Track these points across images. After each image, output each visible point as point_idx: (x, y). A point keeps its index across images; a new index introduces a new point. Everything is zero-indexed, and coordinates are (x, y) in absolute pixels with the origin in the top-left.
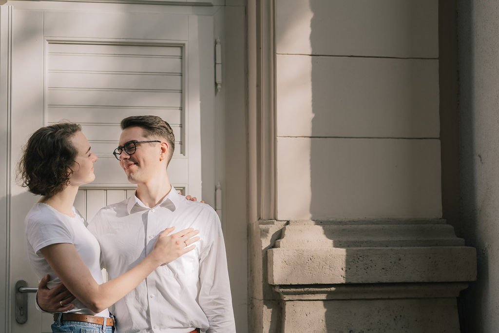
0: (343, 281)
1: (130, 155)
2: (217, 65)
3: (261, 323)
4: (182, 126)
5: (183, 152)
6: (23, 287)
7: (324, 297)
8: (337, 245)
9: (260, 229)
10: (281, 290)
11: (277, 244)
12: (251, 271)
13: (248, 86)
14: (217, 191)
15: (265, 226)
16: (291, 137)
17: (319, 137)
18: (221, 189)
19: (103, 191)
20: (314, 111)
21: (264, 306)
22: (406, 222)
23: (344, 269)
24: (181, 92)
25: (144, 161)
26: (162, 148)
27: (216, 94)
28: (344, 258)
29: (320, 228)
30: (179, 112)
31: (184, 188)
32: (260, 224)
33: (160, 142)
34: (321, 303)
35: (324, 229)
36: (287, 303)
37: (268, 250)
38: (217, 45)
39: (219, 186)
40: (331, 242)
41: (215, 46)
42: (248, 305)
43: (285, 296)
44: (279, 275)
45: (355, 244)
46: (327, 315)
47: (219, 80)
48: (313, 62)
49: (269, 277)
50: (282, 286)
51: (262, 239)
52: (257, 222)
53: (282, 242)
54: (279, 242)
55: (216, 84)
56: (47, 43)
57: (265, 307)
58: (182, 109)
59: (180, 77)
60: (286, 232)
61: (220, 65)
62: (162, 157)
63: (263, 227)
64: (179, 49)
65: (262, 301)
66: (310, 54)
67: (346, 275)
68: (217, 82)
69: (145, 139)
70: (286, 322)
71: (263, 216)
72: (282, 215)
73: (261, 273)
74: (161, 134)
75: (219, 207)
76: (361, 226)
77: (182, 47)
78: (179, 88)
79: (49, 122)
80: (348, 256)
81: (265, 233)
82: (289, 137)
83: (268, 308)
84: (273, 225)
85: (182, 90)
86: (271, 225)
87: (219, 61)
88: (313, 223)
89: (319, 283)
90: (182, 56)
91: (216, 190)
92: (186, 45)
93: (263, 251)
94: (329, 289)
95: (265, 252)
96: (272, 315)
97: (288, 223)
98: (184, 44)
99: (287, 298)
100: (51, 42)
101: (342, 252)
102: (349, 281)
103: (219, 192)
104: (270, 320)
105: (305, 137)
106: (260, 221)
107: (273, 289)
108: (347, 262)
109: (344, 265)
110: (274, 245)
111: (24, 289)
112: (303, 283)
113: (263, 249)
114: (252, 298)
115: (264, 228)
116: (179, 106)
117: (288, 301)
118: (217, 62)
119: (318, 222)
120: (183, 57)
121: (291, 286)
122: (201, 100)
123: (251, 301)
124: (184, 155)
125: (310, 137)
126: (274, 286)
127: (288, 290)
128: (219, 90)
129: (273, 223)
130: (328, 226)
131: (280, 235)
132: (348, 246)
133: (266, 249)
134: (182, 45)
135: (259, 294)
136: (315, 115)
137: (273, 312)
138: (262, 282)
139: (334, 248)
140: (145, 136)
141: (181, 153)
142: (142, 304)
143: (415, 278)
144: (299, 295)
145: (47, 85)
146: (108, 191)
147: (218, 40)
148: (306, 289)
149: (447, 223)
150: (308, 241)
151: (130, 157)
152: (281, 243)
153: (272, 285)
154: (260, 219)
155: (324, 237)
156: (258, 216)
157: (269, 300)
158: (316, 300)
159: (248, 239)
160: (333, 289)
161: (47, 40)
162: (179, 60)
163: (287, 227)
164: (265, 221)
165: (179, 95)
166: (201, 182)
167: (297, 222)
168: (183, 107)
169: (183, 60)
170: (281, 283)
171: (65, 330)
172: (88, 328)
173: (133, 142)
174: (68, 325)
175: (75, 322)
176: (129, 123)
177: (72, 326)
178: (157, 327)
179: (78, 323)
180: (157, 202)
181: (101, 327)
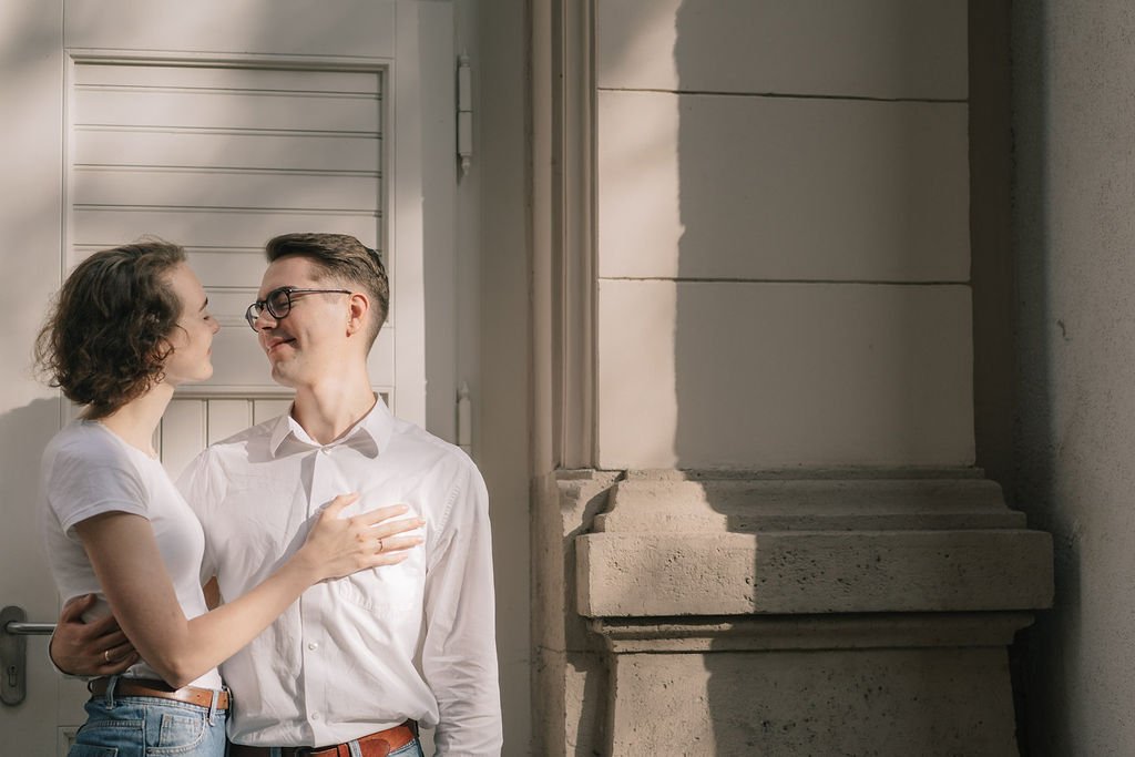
0: (749, 608)
1: (278, 319)
2: (461, 114)
3: (561, 704)
6: (15, 621)
7: (705, 644)
8: (735, 526)
9: (560, 489)
10: (609, 628)
11: (598, 523)
12: (539, 585)
13: (532, 164)
14: (461, 402)
15: (571, 482)
16: (630, 279)
17: (696, 280)
18: (469, 398)
19: (200, 402)
20: (683, 220)
21: (569, 664)
22: (892, 475)
23: (752, 581)
24: (380, 175)
25: (309, 335)
26: (353, 307)
27: (458, 181)
28: (751, 556)
29: (696, 489)
30: (374, 220)
32: (558, 478)
33: (349, 293)
34: (699, 658)
35: (705, 489)
36: (620, 658)
37: (578, 538)
38: (461, 69)
39: (465, 390)
40: (721, 519)
41: (458, 70)
42: (532, 663)
43: (615, 642)
44: (605, 592)
45: (775, 523)
46: (712, 686)
47: (465, 149)
48: (682, 108)
49: (579, 598)
50: (608, 620)
51: (563, 513)
52: (554, 473)
53: (611, 519)
54: (603, 518)
55: (459, 158)
56: (71, 62)
57: (570, 668)
58: (380, 214)
59: (376, 141)
60: (621, 498)
61: (470, 114)
62: (352, 326)
63: (565, 484)
64: (374, 78)
65: (564, 655)
66: (675, 89)
67: (756, 595)
68: (462, 153)
69: (314, 286)
70: (618, 702)
71: (567, 457)
73: (562, 590)
74: (353, 275)
75: (465, 436)
76: (790, 484)
77: (381, 72)
78: (374, 167)
79: (75, 244)
80: (761, 551)
81: (570, 498)
82: (625, 278)
83: (577, 670)
84: (588, 481)
85: (380, 172)
86: (584, 481)
87: (465, 104)
88: (680, 475)
89: (693, 613)
90: (380, 94)
91: (458, 401)
92: (392, 70)
93: (565, 539)
94: (715, 628)
95: (570, 541)
96: (586, 687)
97: (623, 475)
98: (386, 67)
99: (620, 646)
100: (82, 61)
101: (747, 541)
102: (763, 608)
103: (465, 405)
104: (582, 698)
105: (662, 279)
106: (559, 470)
107: (589, 627)
108: (759, 564)
109: (752, 573)
110: (591, 527)
111: (17, 626)
112: (657, 614)
113: (565, 534)
114: (541, 647)
115: (568, 486)
116: (374, 207)
117: (622, 653)
118: (462, 107)
119: (693, 475)
120: (384, 97)
121: (630, 620)
122: (424, 194)
123: (539, 653)
125: (675, 280)
126: (592, 620)
127: (623, 629)
128: (466, 173)
129: (589, 476)
130: (714, 484)
131: (605, 503)
132: (761, 529)
133: (574, 534)
134: (381, 69)
135: (557, 638)
136: (687, 230)
137: (588, 680)
138: (564, 610)
139: (729, 534)
140: (315, 279)
142: (290, 662)
143: (913, 601)
144: (647, 639)
145: (72, 158)
146: (210, 402)
147: (464, 58)
148: (664, 627)
149: (988, 476)
150: (669, 517)
151: (279, 326)
152: (607, 521)
153: (585, 618)
154: (558, 466)
155: (704, 509)
156: (554, 460)
157: (581, 652)
158: (686, 652)
159: (530, 511)
160: (726, 626)
161: (73, 57)
162: (375, 103)
163: (621, 484)
164: (571, 472)
165: (375, 181)
166: (423, 382)
167: (643, 474)
168: (383, 209)
169: (384, 101)
170: (607, 614)
171: (126, 717)
172: (178, 714)
173: (286, 290)
174: (131, 705)
175: (150, 699)
176: (282, 249)
177: (141, 707)
178: (318, 715)
179: (157, 700)
180: (338, 432)
181: (205, 710)
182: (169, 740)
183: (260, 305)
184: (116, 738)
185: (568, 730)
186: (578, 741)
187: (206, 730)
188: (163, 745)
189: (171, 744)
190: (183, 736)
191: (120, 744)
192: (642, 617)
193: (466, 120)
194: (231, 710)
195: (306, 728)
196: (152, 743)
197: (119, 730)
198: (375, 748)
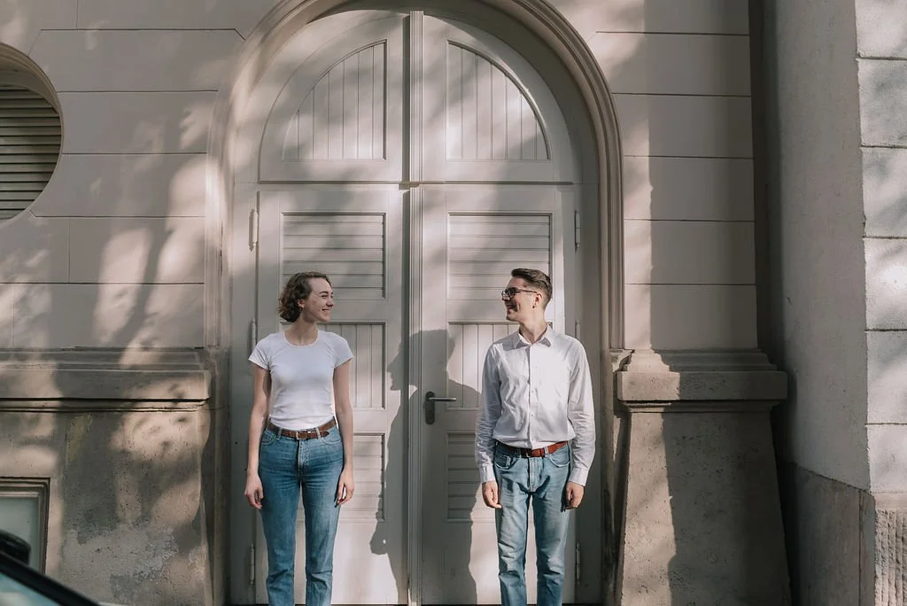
0: (678, 398)
3: (612, 429)
7: (662, 410)
8: (671, 370)
9: (611, 356)
11: (625, 368)
15: (615, 353)
17: (657, 284)
18: (580, 324)
20: (653, 262)
21: (614, 415)
22: (726, 351)
23: (679, 389)
24: (549, 249)
26: (537, 298)
27: (576, 252)
28: (678, 380)
29: (658, 356)
30: (548, 265)
32: (611, 352)
33: (536, 292)
34: (659, 415)
35: (661, 356)
36: (633, 414)
37: (618, 373)
38: (576, 214)
39: (578, 321)
40: (667, 367)
44: (627, 392)
45: (687, 368)
46: (664, 424)
47: (578, 241)
48: (652, 225)
49: (618, 394)
50: (628, 402)
51: (613, 364)
52: (609, 350)
53: (629, 367)
54: (627, 366)
55: (576, 244)
56: (448, 215)
57: (615, 417)
59: (548, 239)
60: (632, 359)
62: (535, 304)
64: (547, 218)
65: (613, 412)
66: (650, 219)
67: (680, 394)
69: (524, 289)
70: (632, 429)
71: (614, 345)
72: (628, 345)
73: (612, 390)
74: (538, 286)
75: (578, 336)
76: (692, 354)
77: (550, 216)
78: (548, 247)
80: (682, 378)
81: (615, 359)
82: (633, 284)
83: (618, 417)
86: (620, 353)
87: (578, 225)
88: (653, 351)
89: (658, 400)
90: (549, 223)
91: (576, 325)
92: (553, 214)
93: (613, 373)
94: (666, 404)
95: (615, 374)
96: (621, 423)
97: (633, 351)
98: (551, 214)
99: (632, 410)
100: (452, 214)
101: (677, 375)
102: (683, 398)
103: (578, 326)
104: (619, 427)
105: (645, 284)
107: (622, 403)
108: (681, 383)
109: (678, 386)
110: (622, 369)
111: (431, 398)
113: (613, 371)
114: (606, 407)
115: (614, 355)
117: (633, 412)
118: (577, 227)
119: (657, 351)
120: (551, 224)
121: (636, 402)
122: (564, 256)
123: (605, 410)
125: (650, 284)
126: (623, 401)
127: (634, 404)
128: (578, 249)
129: (621, 351)
130: (665, 354)
131: (627, 361)
132: (682, 371)
133: (616, 372)
135: (610, 406)
136: (654, 267)
137: (621, 421)
138: (613, 397)
139: (670, 372)
140: (526, 287)
143: (736, 396)
144: (642, 408)
147: (577, 210)
149: (762, 352)
151: (511, 300)
153: (620, 401)
154: (610, 348)
155: (662, 363)
156: (609, 345)
157: (619, 412)
158: (655, 412)
159: (601, 363)
160: (669, 404)
161: (449, 213)
162: (548, 226)
163: (633, 354)
164: (615, 350)
165: (548, 252)
167: (640, 351)
168: (551, 261)
169: (551, 226)
170: (628, 399)
173: (514, 288)
176: (517, 273)
178: (534, 439)
180: (536, 338)
183: (506, 291)
185: (614, 437)
186: (618, 441)
192: (640, 401)
193: (578, 230)
195: (529, 443)
198: (553, 449)
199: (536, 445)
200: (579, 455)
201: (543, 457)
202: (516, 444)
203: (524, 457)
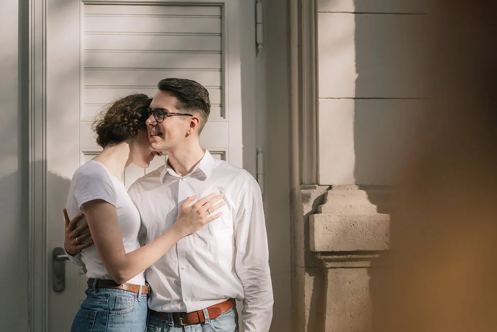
0: (387, 247)
2: (258, 25)
3: (303, 291)
4: (222, 88)
5: (223, 115)
6: (60, 254)
7: (367, 264)
9: (302, 194)
10: (324, 257)
11: (319, 209)
12: (294, 237)
13: (290, 47)
14: (259, 155)
15: (308, 191)
16: (333, 98)
17: (363, 98)
18: (262, 153)
20: (357, 71)
21: (306, 273)
24: (221, 53)
27: (257, 55)
29: (363, 193)
30: (219, 73)
31: (224, 152)
32: (302, 188)
34: (365, 271)
35: (367, 193)
36: (329, 270)
37: (310, 216)
39: (260, 149)
40: (374, 207)
41: (256, 5)
42: (292, 272)
43: (327, 263)
44: (322, 240)
47: (260, 40)
49: (311, 244)
50: (323, 253)
51: (303, 205)
52: (299, 187)
53: (324, 207)
54: (321, 207)
55: (257, 44)
56: (82, 4)
57: (307, 275)
58: (222, 70)
59: (219, 37)
60: (329, 197)
61: (261, 25)
63: (304, 191)
64: (218, 9)
65: (304, 269)
66: (353, 11)
68: (258, 42)
70: (328, 290)
71: (306, 179)
72: (325, 178)
73: (303, 239)
75: (261, 170)
77: (221, 6)
78: (219, 49)
79: (85, 86)
81: (306, 198)
82: (331, 98)
83: (310, 275)
84: (314, 190)
85: (221, 51)
86: (313, 190)
87: (260, 20)
88: (356, 187)
89: (362, 250)
90: (221, 16)
91: (257, 154)
92: (226, 4)
93: (304, 217)
94: (372, 256)
95: (307, 217)
96: (314, 284)
97: (330, 187)
98: (223, 4)
99: (329, 265)
100: (87, 3)
101: (385, 217)
103: (260, 156)
104: (312, 288)
105: (348, 98)
106: (302, 185)
107: (315, 256)
110: (316, 210)
111: (61, 256)
112: (346, 250)
113: (305, 214)
114: (295, 265)
115: (306, 193)
116: (219, 67)
117: (330, 268)
118: (258, 21)
119: (362, 187)
120: (223, 17)
121: (333, 253)
122: (241, 61)
123: (294, 268)
124: (224, 118)
125: (354, 98)
126: (317, 253)
127: (330, 257)
128: (260, 51)
129: (315, 188)
130: (372, 191)
131: (322, 200)
133: (308, 214)
134: (221, 5)
135: (301, 261)
136: (359, 76)
137: (315, 280)
138: (304, 248)
139: (378, 214)
141: (222, 116)
144: (341, 262)
145: (83, 48)
148: (349, 256)
150: (351, 206)
152: (323, 208)
153: (313, 252)
154: (301, 183)
155: (367, 204)
156: (300, 180)
157: (311, 267)
158: (359, 268)
159: (291, 204)
160: (377, 256)
161: (83, 1)
162: (219, 20)
163: (329, 191)
164: (307, 186)
165: (219, 56)
166: (242, 146)
167: (339, 187)
168: (223, 68)
169: (223, 19)
170: (322, 250)
171: (100, 297)
172: (123, 296)
174: (103, 292)
175: (111, 289)
177: (107, 292)
178: (188, 298)
179: (114, 290)
181: (136, 294)
182: (119, 308)
184: (96, 307)
185: (306, 303)
186: (311, 308)
187: (136, 303)
188: (116, 310)
189: (120, 310)
190: (125, 306)
191: (97, 309)
192: (339, 252)
193: (260, 27)
194: (150, 294)
195: (183, 304)
196: (111, 309)
197: (97, 303)
198: (215, 312)
199: (191, 306)
200: (250, 323)
201: (203, 324)
202: (166, 309)
203: (177, 325)
